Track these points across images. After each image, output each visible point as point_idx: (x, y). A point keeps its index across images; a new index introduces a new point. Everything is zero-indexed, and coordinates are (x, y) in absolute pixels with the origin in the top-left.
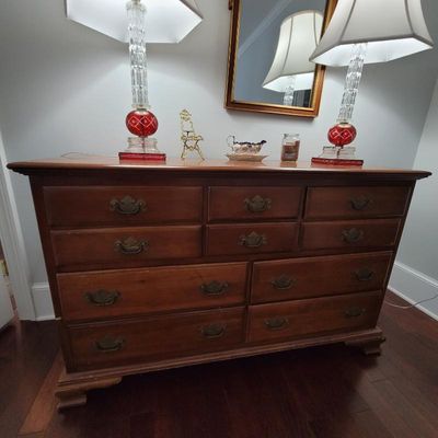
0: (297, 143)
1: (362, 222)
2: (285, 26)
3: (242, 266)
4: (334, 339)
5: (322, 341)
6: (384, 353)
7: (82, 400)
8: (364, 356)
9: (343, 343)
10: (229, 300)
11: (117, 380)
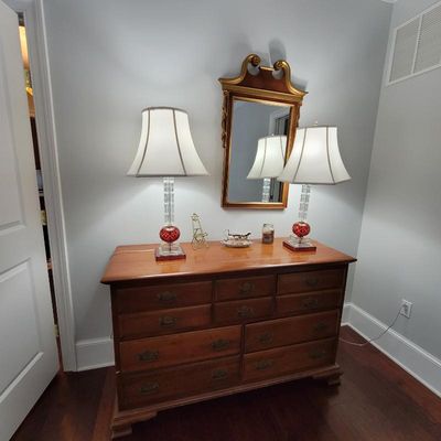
0: (273, 232)
1: (316, 293)
2: (261, 142)
3: (237, 328)
4: (305, 375)
5: (296, 376)
6: (342, 383)
7: (129, 432)
8: (328, 386)
9: (310, 378)
10: (230, 352)
11: (154, 414)
